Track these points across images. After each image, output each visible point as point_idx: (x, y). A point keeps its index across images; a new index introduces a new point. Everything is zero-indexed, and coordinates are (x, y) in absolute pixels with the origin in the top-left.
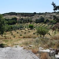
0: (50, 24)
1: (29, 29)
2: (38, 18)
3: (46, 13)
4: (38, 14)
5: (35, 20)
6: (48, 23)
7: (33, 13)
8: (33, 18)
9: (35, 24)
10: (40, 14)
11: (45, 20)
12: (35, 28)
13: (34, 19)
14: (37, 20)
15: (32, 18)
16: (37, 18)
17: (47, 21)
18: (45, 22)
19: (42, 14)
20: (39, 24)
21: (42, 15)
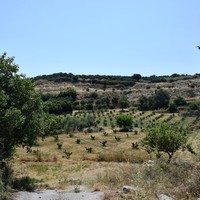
0: (191, 115)
1: (118, 129)
2: (148, 94)
4: (146, 78)
5: (136, 100)
6: (182, 112)
8: (130, 92)
9: (138, 112)
10: (154, 79)
11: (172, 101)
12: (136, 126)
13: (134, 95)
14: (143, 100)
15: (126, 93)
16: (145, 95)
17: (180, 103)
18: (172, 106)
19: (162, 79)
20: (150, 113)
21: (162, 84)
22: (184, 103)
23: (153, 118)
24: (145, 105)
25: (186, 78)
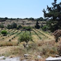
3: (18, 19)
4: (9, 19)
5: (6, 26)
6: (21, 29)
7: (4, 18)
8: (4, 23)
11: (18, 26)
16: (9, 24)
18: (18, 28)
19: (14, 19)
21: (14, 21)
22: (21, 27)
23: (12, 31)
24: (9, 27)
25: (21, 19)
